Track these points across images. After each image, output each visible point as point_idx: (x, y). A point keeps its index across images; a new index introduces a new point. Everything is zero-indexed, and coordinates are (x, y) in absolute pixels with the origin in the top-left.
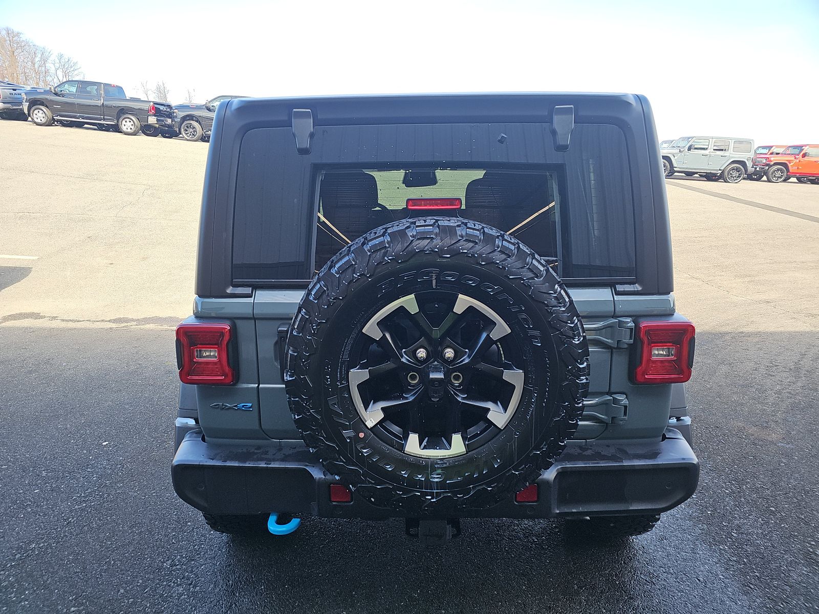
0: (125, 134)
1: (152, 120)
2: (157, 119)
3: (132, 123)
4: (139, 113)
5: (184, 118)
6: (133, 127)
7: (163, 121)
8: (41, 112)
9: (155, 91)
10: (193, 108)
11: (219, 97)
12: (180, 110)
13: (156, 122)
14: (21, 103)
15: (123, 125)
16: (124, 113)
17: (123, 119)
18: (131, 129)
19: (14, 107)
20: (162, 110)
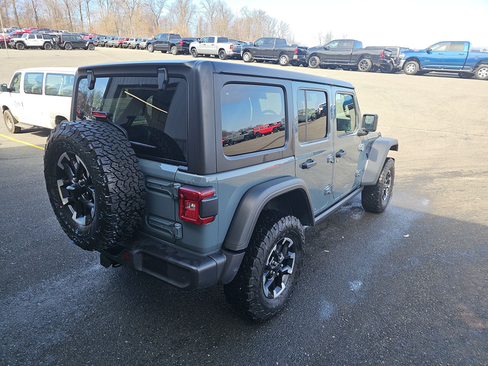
0: (282, 65)
1: (295, 57)
2: (298, 56)
3: (286, 59)
4: (290, 53)
5: (312, 55)
6: (285, 61)
7: (301, 57)
8: (247, 55)
9: (325, 38)
10: (317, 49)
11: (335, 40)
12: (310, 50)
13: (297, 58)
14: (240, 52)
15: (281, 60)
16: (283, 54)
17: (282, 57)
18: (285, 62)
19: (238, 53)
20: (301, 51)
